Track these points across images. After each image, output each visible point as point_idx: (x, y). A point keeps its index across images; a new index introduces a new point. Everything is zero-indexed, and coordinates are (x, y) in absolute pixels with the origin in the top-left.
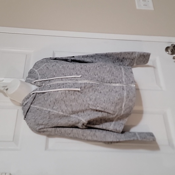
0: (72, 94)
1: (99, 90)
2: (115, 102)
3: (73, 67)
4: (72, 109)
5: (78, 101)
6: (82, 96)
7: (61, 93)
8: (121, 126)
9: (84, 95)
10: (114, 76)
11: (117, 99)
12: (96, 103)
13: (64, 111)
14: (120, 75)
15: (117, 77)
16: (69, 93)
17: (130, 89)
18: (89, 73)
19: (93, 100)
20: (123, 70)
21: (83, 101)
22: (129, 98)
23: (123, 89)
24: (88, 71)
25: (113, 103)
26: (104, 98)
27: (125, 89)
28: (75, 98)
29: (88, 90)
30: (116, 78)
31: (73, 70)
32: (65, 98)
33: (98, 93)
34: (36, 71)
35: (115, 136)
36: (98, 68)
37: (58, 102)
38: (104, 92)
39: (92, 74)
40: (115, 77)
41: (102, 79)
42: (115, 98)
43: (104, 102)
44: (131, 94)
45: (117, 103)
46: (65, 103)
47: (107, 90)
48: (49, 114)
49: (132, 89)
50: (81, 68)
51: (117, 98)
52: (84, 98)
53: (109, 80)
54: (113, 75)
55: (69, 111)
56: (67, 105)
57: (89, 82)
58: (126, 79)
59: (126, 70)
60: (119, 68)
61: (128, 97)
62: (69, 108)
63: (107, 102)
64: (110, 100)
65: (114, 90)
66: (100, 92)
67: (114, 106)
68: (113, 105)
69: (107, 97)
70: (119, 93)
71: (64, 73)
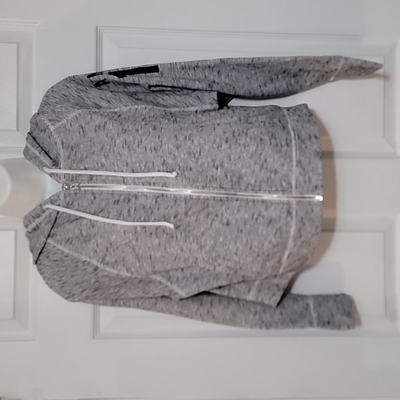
0: (151, 234)
1: (225, 215)
2: (263, 253)
3: (155, 143)
4: (154, 267)
5: (169, 250)
6: (179, 237)
7: (122, 231)
8: (274, 295)
9: (183, 235)
10: (267, 168)
11: (271, 246)
12: (214, 255)
13: (133, 270)
14: (285, 167)
15: (276, 172)
16: (146, 231)
17: (307, 212)
18: (200, 161)
19: (207, 248)
20: (294, 149)
21: (182, 250)
22: (303, 239)
23: (289, 213)
24: (197, 156)
25: (258, 255)
26: (236, 242)
27: (294, 213)
28: (159, 243)
29: (194, 218)
30: (273, 176)
31: (153, 152)
32: (134, 242)
33: (220, 225)
34: (52, 128)
35: (258, 317)
36: (224, 146)
37: (117, 249)
38: (237, 220)
39: (206, 165)
40: (271, 172)
41: (235, 179)
42: (266, 243)
43: (236, 254)
44: (309, 229)
45: (268, 255)
46: (134, 252)
47: (246, 216)
48: (96, 274)
49: (312, 210)
50: (178, 148)
51: (270, 242)
52: (183, 244)
53: (253, 182)
54: (265, 166)
55: (145, 271)
56: (140, 257)
57: (198, 194)
58: (301, 178)
59: (303, 146)
60: (283, 143)
61: (300, 236)
62: (145, 264)
63: (242, 254)
64: (251, 248)
65: (266, 214)
66: (228, 224)
67: (261, 262)
68: (259, 258)
69: (245, 241)
70: (278, 227)
71: (129, 160)
